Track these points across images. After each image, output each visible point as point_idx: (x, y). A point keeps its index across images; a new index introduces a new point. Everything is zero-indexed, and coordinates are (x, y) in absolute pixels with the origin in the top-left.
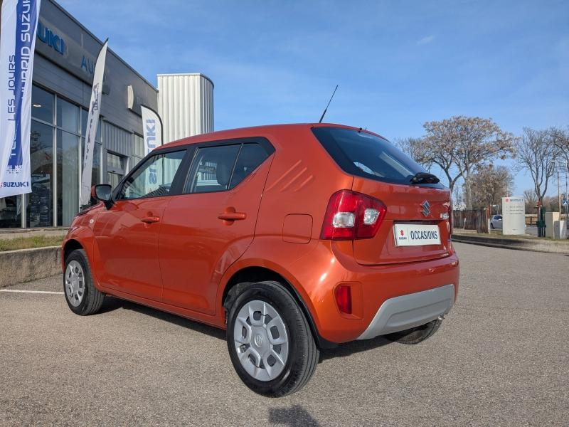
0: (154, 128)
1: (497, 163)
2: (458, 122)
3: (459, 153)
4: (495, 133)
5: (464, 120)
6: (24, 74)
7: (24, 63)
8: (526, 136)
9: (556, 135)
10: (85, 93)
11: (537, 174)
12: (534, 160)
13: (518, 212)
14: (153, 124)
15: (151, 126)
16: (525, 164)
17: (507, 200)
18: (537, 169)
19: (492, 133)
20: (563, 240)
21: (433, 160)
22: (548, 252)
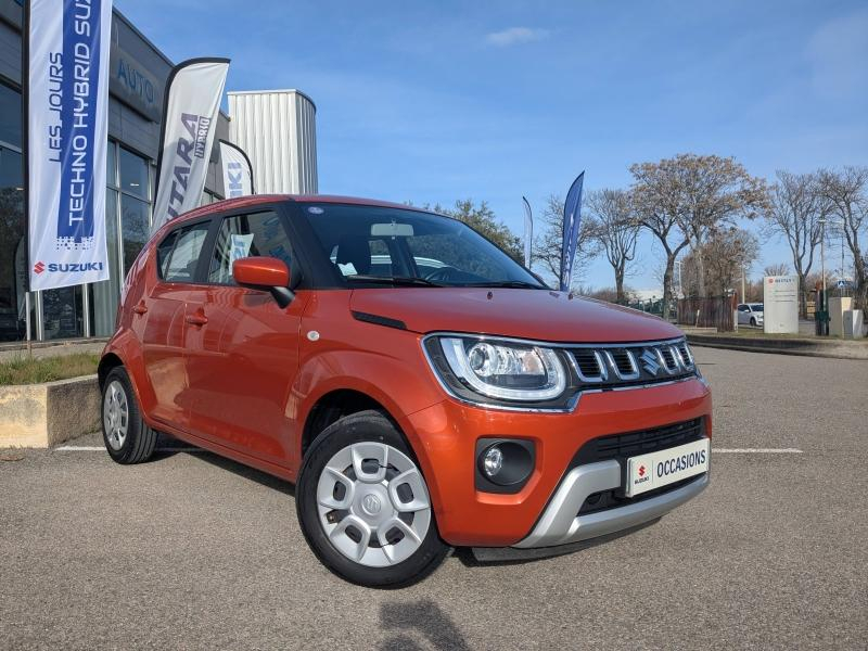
0: (239, 176)
1: (743, 224)
2: (684, 162)
3: (684, 211)
4: (739, 179)
5: (692, 160)
6: (78, 87)
7: (79, 70)
8: (780, 183)
9: (826, 181)
10: (123, 121)
11: (798, 241)
12: (792, 220)
13: (788, 299)
14: (239, 170)
15: (235, 173)
16: (778, 226)
17: (771, 281)
18: (797, 234)
19: (734, 179)
20: (858, 340)
21: (643, 223)
22: (855, 359)
